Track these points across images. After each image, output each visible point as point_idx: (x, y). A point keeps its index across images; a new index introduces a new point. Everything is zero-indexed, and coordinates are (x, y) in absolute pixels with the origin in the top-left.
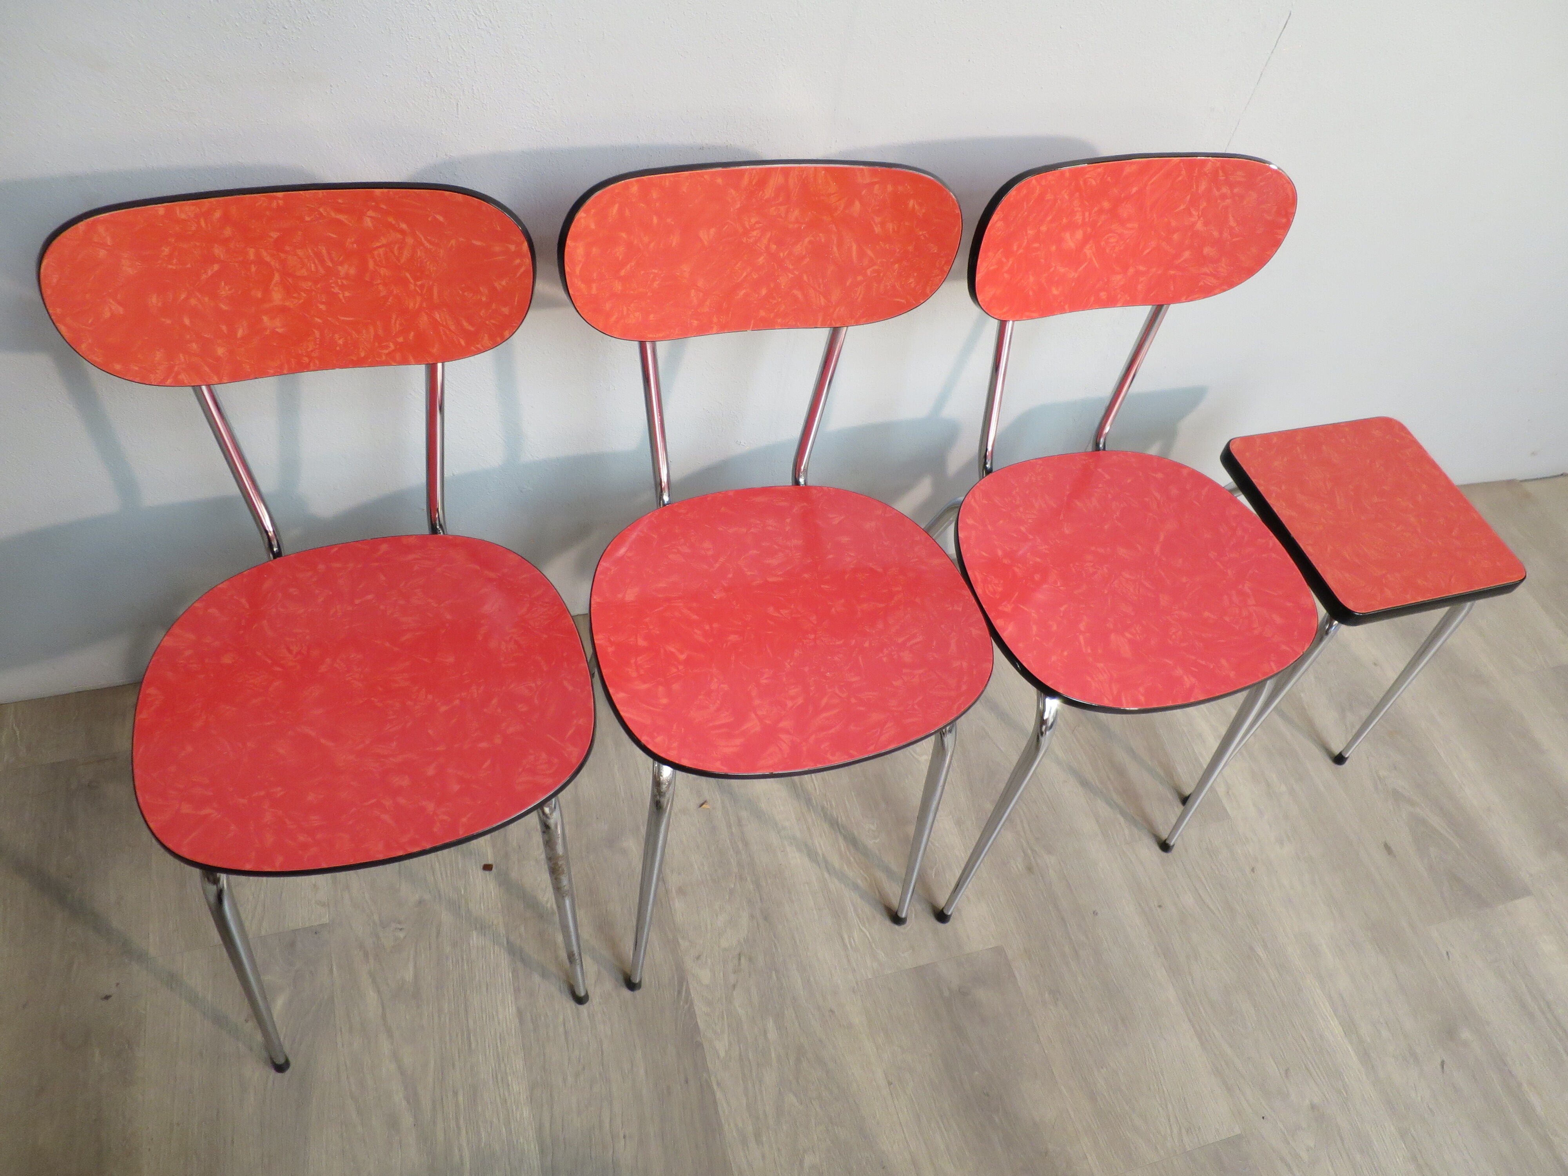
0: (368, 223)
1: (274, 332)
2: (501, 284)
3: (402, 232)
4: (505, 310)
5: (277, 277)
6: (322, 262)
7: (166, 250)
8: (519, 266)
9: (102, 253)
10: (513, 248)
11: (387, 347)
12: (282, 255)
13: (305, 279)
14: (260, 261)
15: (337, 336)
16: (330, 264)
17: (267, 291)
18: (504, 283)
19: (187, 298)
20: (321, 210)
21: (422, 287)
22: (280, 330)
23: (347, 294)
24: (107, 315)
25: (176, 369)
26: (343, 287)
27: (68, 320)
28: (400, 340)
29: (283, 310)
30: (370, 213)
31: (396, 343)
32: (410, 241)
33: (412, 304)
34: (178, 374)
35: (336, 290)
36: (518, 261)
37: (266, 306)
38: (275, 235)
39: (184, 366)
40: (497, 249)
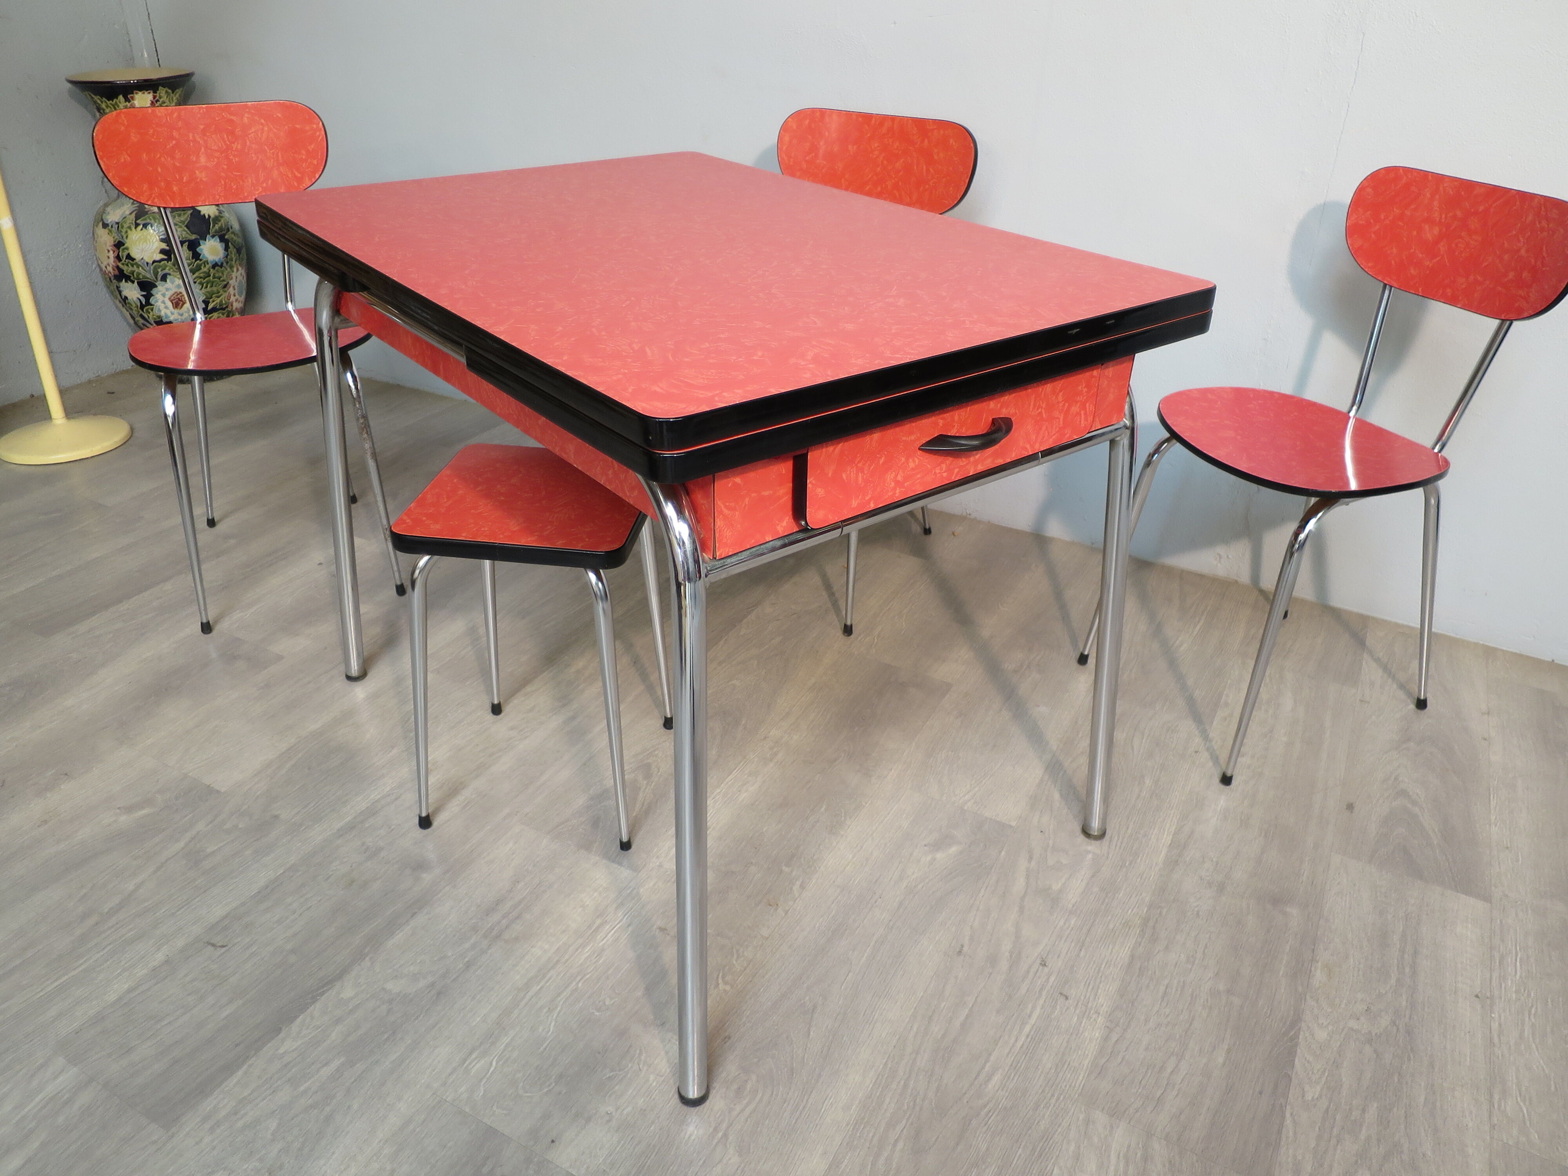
0: (246, 120)
1: (201, 180)
2: (311, 147)
3: (262, 124)
4: (315, 162)
5: (203, 149)
6: (225, 142)
7: (151, 131)
8: (319, 136)
9: (123, 128)
10: (315, 126)
11: (258, 190)
12: (206, 138)
13: (216, 151)
14: (194, 141)
15: (232, 184)
16: (228, 142)
17: (198, 157)
18: (312, 147)
19: (160, 157)
20: (223, 114)
21: (273, 153)
22: (204, 180)
23: (237, 159)
24: (123, 160)
25: (153, 196)
26: (235, 156)
27: (105, 159)
28: (265, 185)
29: (206, 168)
30: (246, 115)
31: (262, 187)
32: (266, 129)
33: (269, 164)
34: (154, 199)
35: (231, 157)
36: (318, 133)
37: (198, 165)
38: (202, 127)
39: (157, 195)
40: (307, 128)
